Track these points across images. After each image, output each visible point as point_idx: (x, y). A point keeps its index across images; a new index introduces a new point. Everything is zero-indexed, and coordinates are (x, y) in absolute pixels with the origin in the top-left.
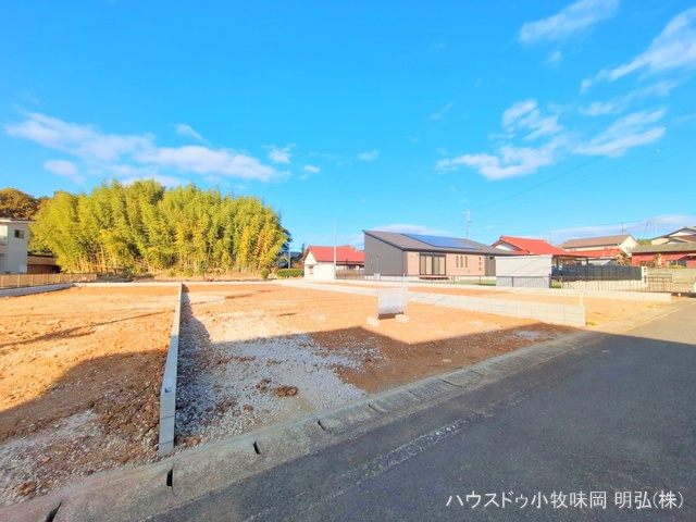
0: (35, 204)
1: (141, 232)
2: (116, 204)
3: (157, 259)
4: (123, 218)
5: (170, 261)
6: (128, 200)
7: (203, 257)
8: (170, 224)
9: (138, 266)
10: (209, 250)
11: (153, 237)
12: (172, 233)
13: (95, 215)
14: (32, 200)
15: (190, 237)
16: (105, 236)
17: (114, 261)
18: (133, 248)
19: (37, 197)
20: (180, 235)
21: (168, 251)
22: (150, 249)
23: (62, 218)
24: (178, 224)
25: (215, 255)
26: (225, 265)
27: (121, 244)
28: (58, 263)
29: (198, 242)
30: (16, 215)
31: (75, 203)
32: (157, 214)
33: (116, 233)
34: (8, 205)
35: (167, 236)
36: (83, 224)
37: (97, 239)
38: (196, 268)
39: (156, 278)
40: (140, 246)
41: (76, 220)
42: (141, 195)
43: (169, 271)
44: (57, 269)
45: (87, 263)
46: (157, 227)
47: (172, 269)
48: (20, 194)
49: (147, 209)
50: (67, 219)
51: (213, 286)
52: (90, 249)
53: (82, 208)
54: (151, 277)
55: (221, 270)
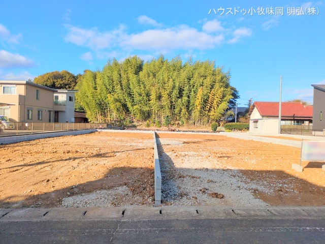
0: (75, 79)
1: (130, 95)
2: (115, 77)
3: (139, 114)
4: (119, 86)
5: (147, 116)
6: (122, 73)
7: (168, 112)
8: (147, 88)
9: (128, 119)
10: (172, 107)
11: (137, 98)
12: (148, 95)
13: (105, 85)
14: (74, 77)
15: (159, 97)
16: (110, 98)
17: (114, 115)
18: (125, 106)
19: (76, 75)
20: (153, 96)
21: (146, 109)
22: (135, 107)
23: (89, 87)
24: (152, 88)
25: (177, 111)
26: (183, 119)
27: (118, 104)
28: (87, 116)
29: (165, 102)
30: (67, 86)
31: (95, 77)
32: (139, 81)
33: (116, 96)
34: (64, 81)
35: (145, 97)
36: (99, 91)
37: (106, 101)
38: (163, 121)
39: (138, 128)
40: (129, 105)
41: (95, 88)
42: (130, 68)
43: (146, 123)
44: (85, 120)
45: (101, 117)
46: (139, 91)
47: (148, 121)
48: (69, 73)
49: (133, 78)
50: (91, 89)
51: (175, 134)
52: (102, 107)
53: (98, 81)
54: (135, 127)
55: (180, 122)
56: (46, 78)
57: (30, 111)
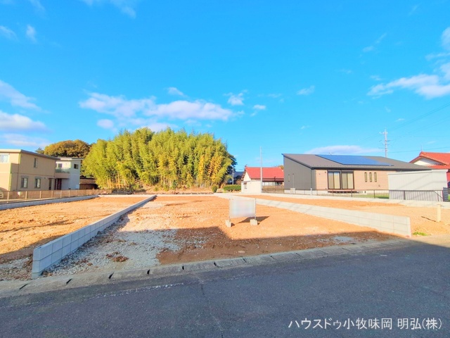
0: (87, 148)
1: (139, 162)
2: (125, 146)
3: (148, 179)
4: (129, 154)
5: (156, 181)
6: (132, 142)
7: (175, 177)
8: (155, 156)
9: (138, 184)
10: (179, 172)
11: (146, 165)
12: (156, 162)
13: (115, 153)
14: (87, 146)
15: (167, 164)
16: (120, 166)
17: (123, 181)
18: (134, 172)
19: (90, 144)
20: (161, 163)
21: (154, 174)
22: (143, 173)
23: (98, 155)
24: (160, 155)
25: (183, 176)
26: (189, 183)
27: (127, 170)
28: (97, 183)
29: (172, 167)
30: (79, 155)
31: (105, 146)
32: (148, 150)
33: (125, 164)
34: (76, 150)
35: (153, 164)
36: (108, 159)
37: (115, 168)
38: (171, 185)
39: (147, 192)
40: (138, 171)
41: (105, 156)
42: (139, 138)
43: (154, 187)
44: (96, 187)
45: (110, 183)
46: (148, 158)
47: (156, 186)
48: (81, 142)
49: (142, 147)
50: (101, 156)
51: (184, 197)
52: (112, 174)
53: (109, 149)
54: (144, 191)
55: (186, 186)
56: (56, 147)
57: (39, 180)
